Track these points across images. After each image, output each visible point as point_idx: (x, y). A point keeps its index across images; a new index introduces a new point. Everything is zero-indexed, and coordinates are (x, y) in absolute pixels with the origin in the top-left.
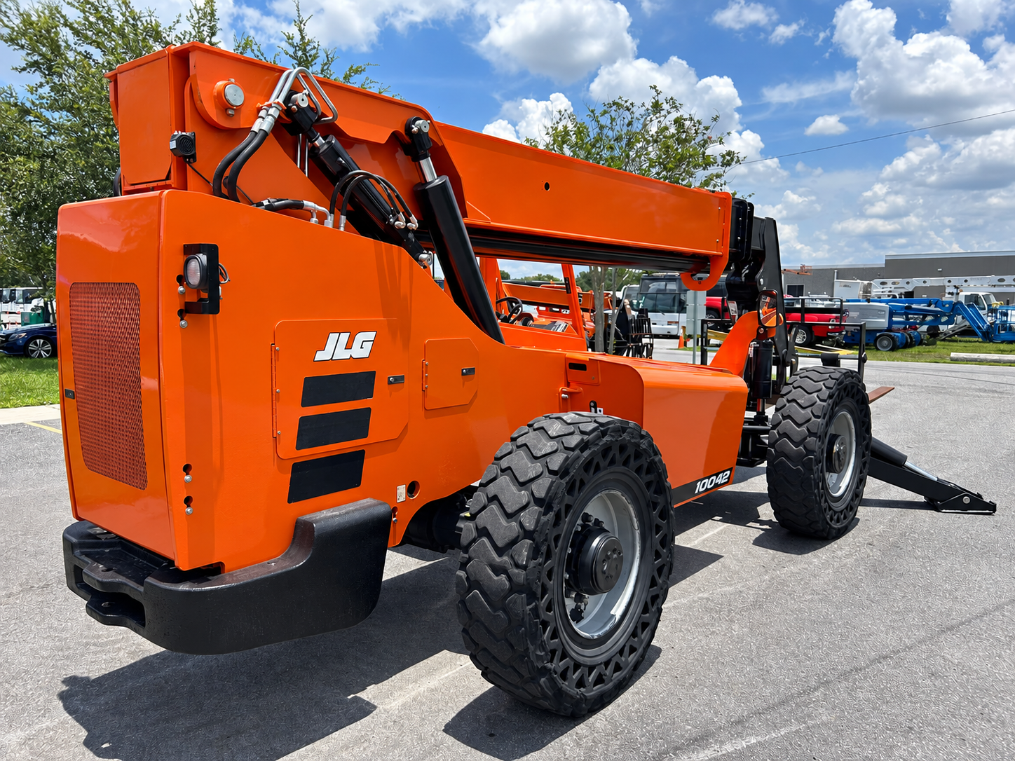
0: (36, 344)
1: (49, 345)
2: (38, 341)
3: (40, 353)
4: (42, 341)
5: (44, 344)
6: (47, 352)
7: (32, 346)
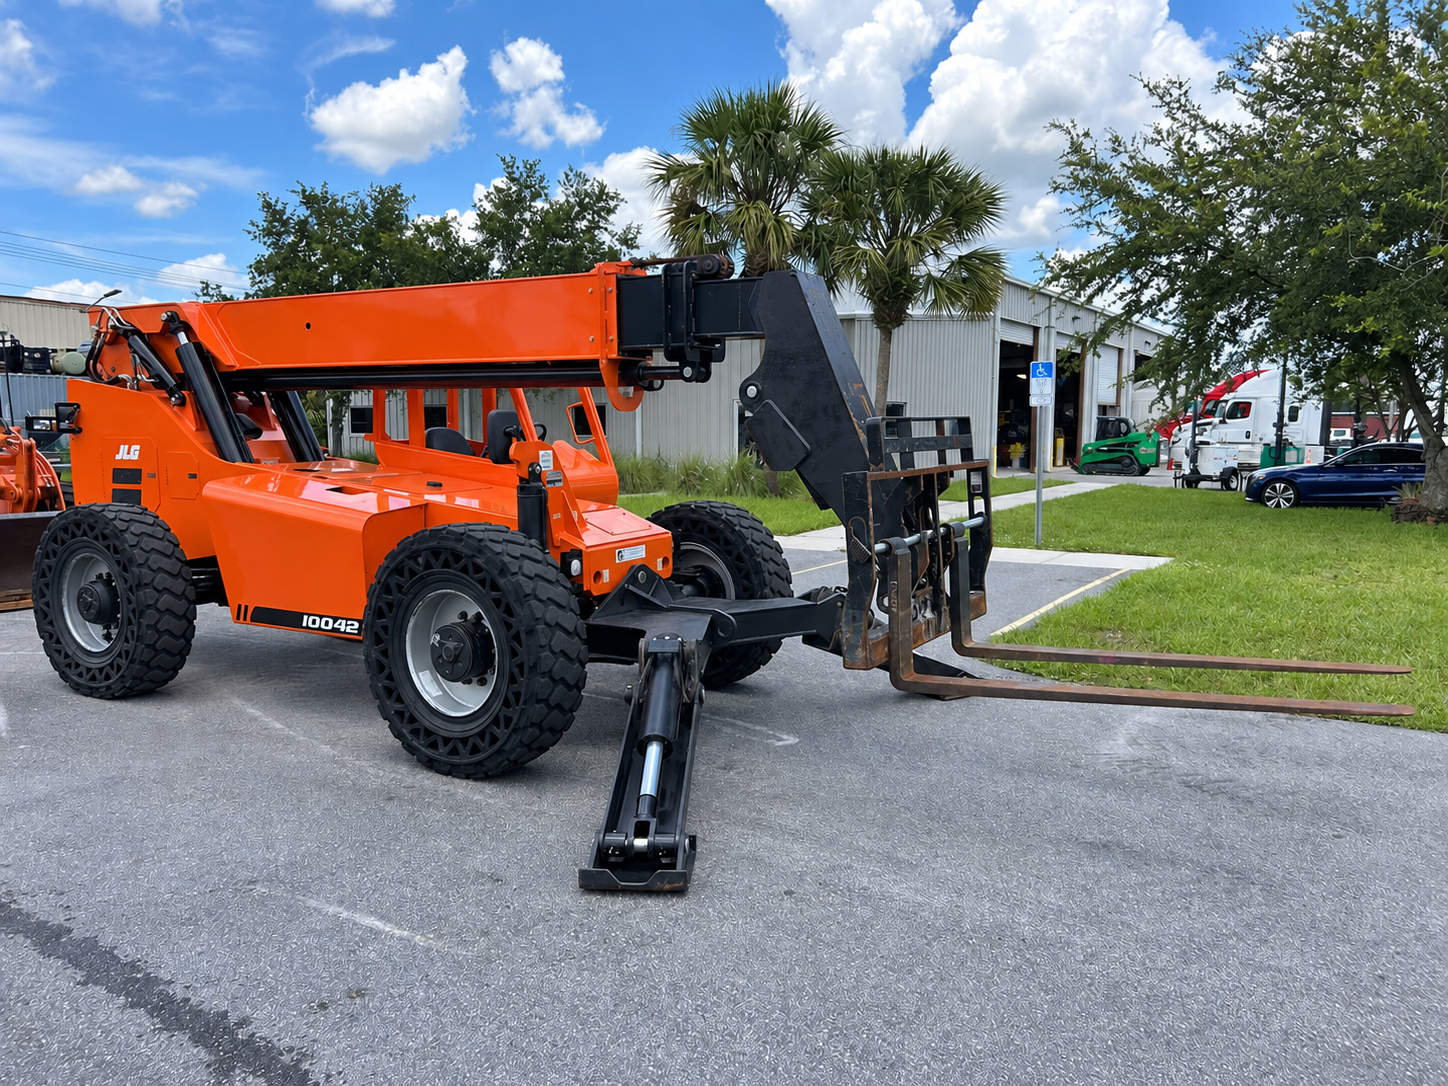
0: (1274, 489)
1: (1291, 492)
2: (1278, 485)
3: (1279, 501)
4: (1283, 485)
5: (1285, 489)
6: (1288, 500)
7: (1268, 492)
